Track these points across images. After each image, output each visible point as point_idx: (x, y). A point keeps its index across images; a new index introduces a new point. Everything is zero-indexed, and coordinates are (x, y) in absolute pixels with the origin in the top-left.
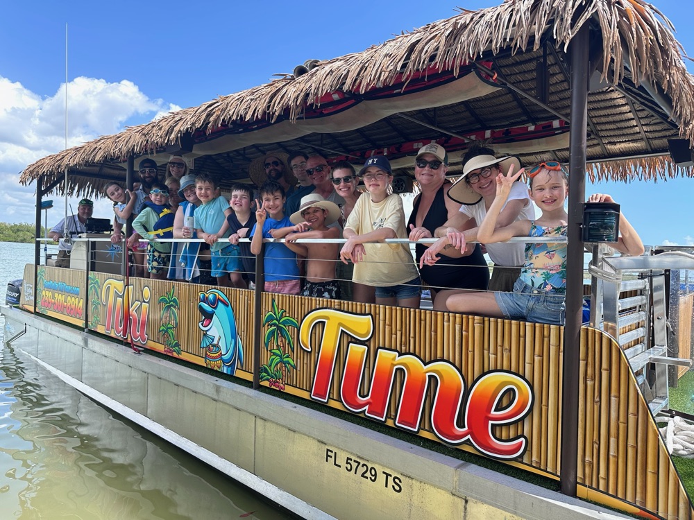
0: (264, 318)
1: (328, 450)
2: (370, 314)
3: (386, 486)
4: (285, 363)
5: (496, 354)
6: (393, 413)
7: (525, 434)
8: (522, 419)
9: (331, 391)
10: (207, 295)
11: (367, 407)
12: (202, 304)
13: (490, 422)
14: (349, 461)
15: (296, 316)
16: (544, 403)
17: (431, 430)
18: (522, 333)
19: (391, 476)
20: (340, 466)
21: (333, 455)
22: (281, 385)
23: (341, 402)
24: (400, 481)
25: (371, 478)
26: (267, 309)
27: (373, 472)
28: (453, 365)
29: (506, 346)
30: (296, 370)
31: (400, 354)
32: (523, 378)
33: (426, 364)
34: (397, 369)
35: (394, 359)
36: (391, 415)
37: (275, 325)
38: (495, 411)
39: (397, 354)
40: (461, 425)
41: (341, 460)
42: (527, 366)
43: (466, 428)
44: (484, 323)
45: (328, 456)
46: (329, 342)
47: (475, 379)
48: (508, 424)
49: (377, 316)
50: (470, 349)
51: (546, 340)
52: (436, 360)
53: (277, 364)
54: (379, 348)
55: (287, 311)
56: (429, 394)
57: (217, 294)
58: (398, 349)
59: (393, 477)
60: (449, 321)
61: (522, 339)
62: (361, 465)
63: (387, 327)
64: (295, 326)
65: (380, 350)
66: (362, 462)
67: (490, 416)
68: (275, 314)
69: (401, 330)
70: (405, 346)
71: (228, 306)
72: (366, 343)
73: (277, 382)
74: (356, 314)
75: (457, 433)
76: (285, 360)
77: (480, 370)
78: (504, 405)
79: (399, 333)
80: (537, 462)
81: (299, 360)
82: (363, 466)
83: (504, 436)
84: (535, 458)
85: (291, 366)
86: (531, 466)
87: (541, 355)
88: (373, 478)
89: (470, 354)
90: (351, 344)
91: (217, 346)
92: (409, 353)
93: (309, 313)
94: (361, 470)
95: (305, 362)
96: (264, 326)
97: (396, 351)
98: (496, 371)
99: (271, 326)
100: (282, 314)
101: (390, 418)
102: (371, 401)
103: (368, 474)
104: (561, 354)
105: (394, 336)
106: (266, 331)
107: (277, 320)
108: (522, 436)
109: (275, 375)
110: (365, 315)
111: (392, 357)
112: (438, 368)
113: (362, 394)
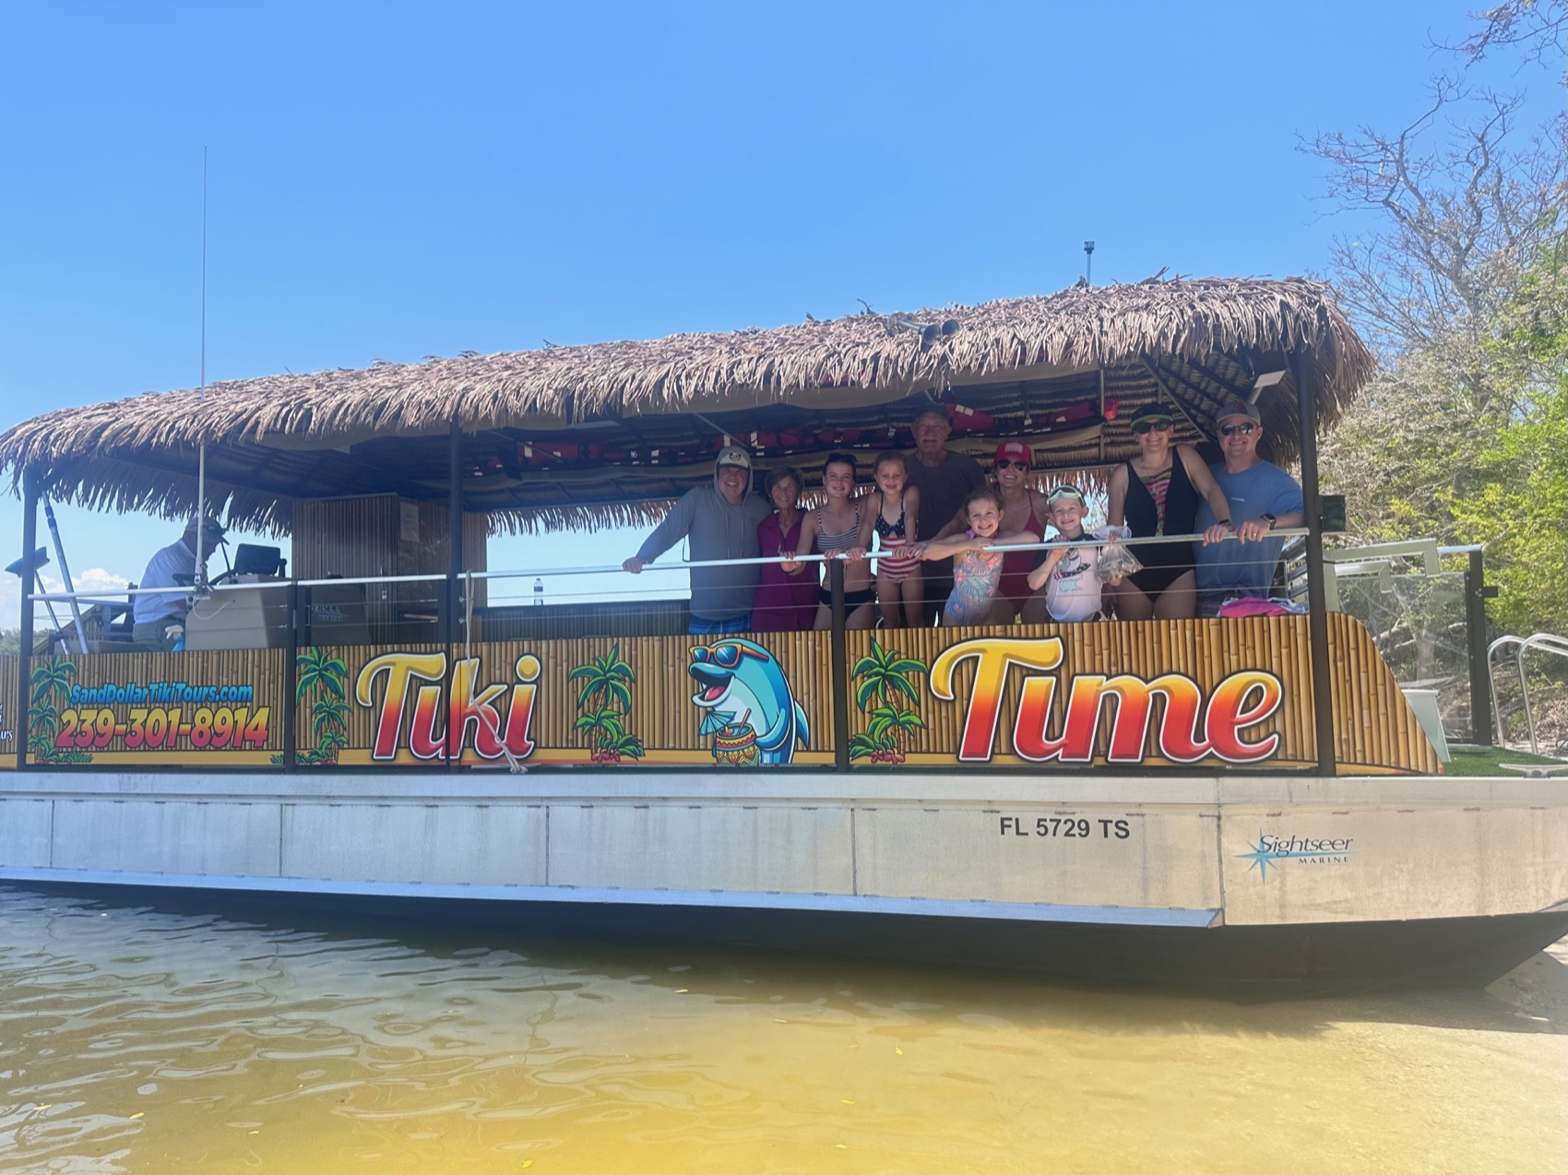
0: (853, 665)
1: (1003, 820)
2: (1058, 635)
3: (1106, 836)
4: (902, 725)
5: (1238, 654)
6: (1102, 749)
7: (1278, 729)
8: (1273, 715)
9: (997, 744)
10: (709, 650)
11: (1060, 752)
12: (700, 666)
13: (1236, 728)
14: (1042, 823)
15: (921, 656)
16: (1295, 693)
17: (1160, 755)
18: (1266, 628)
19: (1111, 822)
20: (1027, 834)
21: (1013, 823)
22: (897, 756)
23: (1016, 753)
24: (1126, 824)
25: (1080, 834)
26: (859, 653)
27: (1083, 825)
28: (1186, 675)
29: (1249, 643)
30: (927, 728)
31: (1109, 677)
32: (1271, 673)
33: (1147, 682)
34: (1104, 696)
35: (1101, 683)
36: (1099, 752)
37: (877, 674)
38: (1241, 713)
39: (1105, 678)
40: (1199, 738)
41: (1029, 824)
42: (1274, 660)
43: (1207, 741)
44: (1221, 624)
45: (1003, 826)
46: (988, 681)
47: (1214, 684)
48: (1258, 724)
49: (1070, 637)
50: (1206, 653)
51: (1292, 631)
52: (1162, 675)
53: (886, 729)
54: (1075, 675)
55: (903, 650)
56: (1154, 714)
57: (739, 647)
58: (1106, 670)
59: (1114, 822)
60: (1176, 628)
61: (1266, 634)
62: (1062, 822)
63: (1086, 648)
64: (919, 669)
65: (1076, 678)
66: (1063, 818)
67: (1235, 720)
68: (877, 658)
69: (1109, 648)
70: (1116, 665)
71: (765, 660)
72: (1054, 673)
73: (888, 753)
74: (1034, 638)
75: (1195, 750)
76: (901, 720)
77: (1219, 674)
78: (1251, 705)
79: (1105, 653)
80: (1292, 755)
81: (930, 716)
82: (1065, 822)
83: (1254, 737)
84: (1290, 751)
85: (916, 725)
86: (1287, 760)
87: (1289, 647)
88: (1084, 833)
89: (1206, 660)
90: (1026, 679)
91: (744, 725)
92: (1123, 674)
93: (946, 649)
94: (1063, 828)
95: (944, 714)
96: (854, 678)
97: (1102, 674)
98: (1239, 671)
99: (870, 677)
100: (893, 656)
101: (1100, 756)
102: (1067, 742)
103: (1076, 830)
104: (1309, 642)
105: (1098, 658)
106: (858, 687)
107: (881, 666)
108: (1275, 732)
109: (883, 744)
110: (1049, 637)
111: (1096, 682)
112: (1165, 684)
113: (1051, 736)
